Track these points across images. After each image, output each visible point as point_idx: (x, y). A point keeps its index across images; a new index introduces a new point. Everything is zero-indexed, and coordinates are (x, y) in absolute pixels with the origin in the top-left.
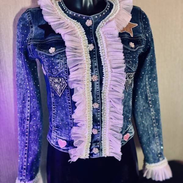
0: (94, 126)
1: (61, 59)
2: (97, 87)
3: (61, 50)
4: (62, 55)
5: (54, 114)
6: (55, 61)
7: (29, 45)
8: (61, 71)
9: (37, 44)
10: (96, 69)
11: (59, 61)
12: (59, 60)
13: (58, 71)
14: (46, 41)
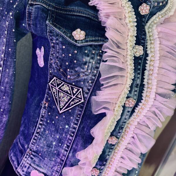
1: (92, 58)
2: (127, 115)
3: (95, 41)
4: (94, 49)
5: (37, 133)
6: (80, 57)
7: (32, 5)
8: (83, 78)
9: (48, 10)
10: (136, 89)
11: (87, 59)
12: (89, 58)
13: (79, 76)
14: (66, 11)
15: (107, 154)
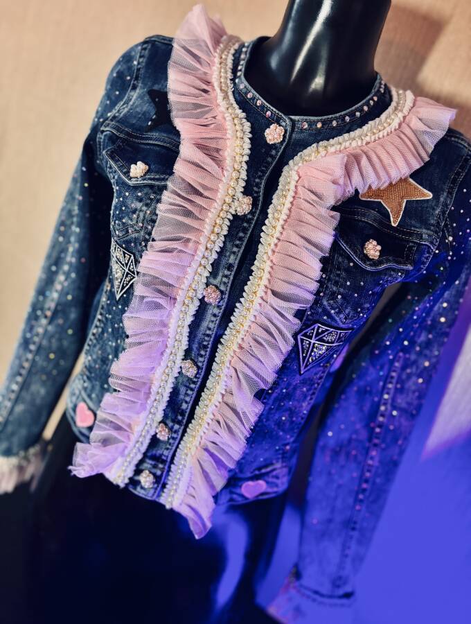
0: (166, 416)
1: (147, 205)
2: (213, 321)
4: (155, 193)
8: (133, 236)
10: (226, 272)
11: (139, 205)
12: (141, 204)
13: (127, 232)
15: (182, 397)
